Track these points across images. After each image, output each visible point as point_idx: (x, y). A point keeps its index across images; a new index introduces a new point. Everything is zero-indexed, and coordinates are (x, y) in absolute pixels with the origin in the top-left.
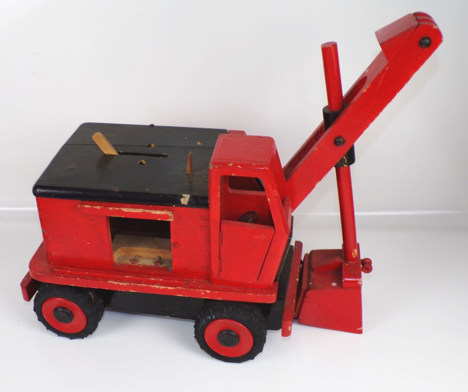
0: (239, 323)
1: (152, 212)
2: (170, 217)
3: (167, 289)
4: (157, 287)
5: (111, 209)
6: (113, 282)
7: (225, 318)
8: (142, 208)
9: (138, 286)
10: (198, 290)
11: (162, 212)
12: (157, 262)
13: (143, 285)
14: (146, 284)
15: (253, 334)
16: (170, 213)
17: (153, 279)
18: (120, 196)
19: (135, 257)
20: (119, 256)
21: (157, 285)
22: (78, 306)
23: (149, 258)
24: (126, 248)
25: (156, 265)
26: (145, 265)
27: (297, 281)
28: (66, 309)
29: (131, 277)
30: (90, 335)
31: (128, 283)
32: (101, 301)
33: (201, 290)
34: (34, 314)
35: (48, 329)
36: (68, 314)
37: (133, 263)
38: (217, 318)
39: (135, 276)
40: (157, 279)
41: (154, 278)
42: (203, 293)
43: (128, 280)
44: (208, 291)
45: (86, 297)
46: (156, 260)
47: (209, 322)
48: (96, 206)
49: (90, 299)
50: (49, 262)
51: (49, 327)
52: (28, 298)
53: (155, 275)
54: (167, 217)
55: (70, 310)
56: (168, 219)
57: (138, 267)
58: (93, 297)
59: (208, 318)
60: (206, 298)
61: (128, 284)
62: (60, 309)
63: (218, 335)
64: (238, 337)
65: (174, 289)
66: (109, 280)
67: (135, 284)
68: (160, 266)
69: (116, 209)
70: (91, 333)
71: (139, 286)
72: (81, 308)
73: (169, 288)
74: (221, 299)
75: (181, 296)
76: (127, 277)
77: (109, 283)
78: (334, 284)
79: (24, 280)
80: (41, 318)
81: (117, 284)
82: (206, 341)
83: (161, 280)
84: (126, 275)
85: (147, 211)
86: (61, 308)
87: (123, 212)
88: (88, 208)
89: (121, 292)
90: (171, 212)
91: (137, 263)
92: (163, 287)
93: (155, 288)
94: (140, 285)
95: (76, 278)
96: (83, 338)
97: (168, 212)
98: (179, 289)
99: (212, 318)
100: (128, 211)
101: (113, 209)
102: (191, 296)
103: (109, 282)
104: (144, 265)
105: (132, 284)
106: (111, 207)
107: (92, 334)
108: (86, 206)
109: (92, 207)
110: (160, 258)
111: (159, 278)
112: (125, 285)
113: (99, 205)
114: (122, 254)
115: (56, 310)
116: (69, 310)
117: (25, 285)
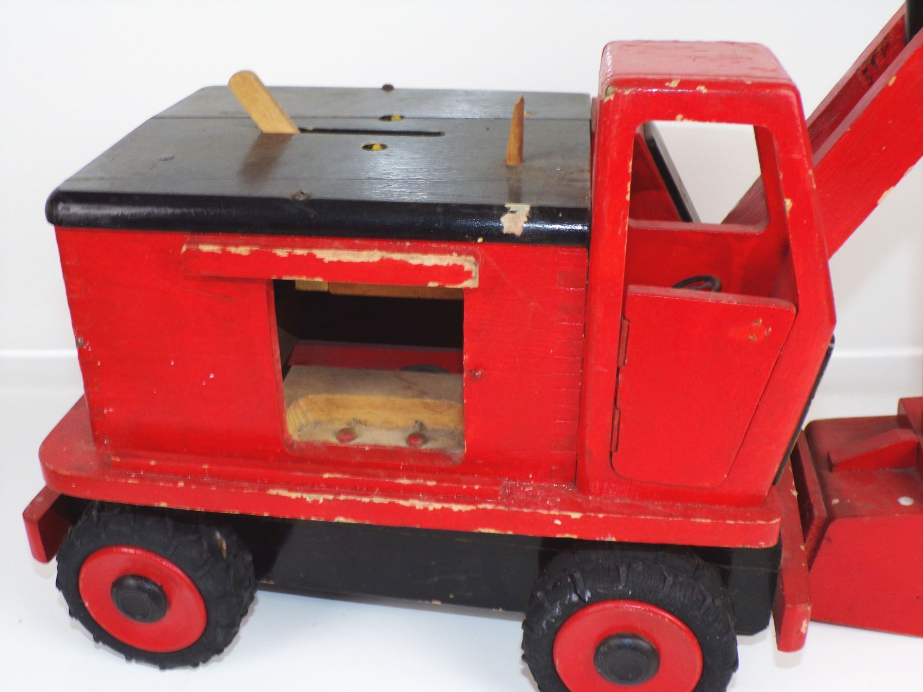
0: (663, 613)
1: (413, 258)
2: (468, 275)
3: (450, 511)
4: (419, 504)
5: (282, 253)
6: (284, 493)
7: (623, 597)
8: (381, 249)
9: (360, 502)
10: (545, 512)
11: (443, 257)
12: (412, 438)
13: (377, 500)
14: (386, 496)
15: (701, 645)
16: (469, 261)
17: (405, 481)
18: (313, 214)
19: (349, 424)
20: (303, 421)
21: (419, 499)
22: (182, 569)
23: (387, 425)
24: (321, 398)
25: (411, 445)
26: (380, 446)
27: (793, 496)
28: (147, 579)
29: (338, 476)
30: (216, 657)
31: (330, 493)
32: (249, 558)
33: (554, 512)
34: (58, 595)
35: (97, 639)
36: (151, 594)
37: (342, 441)
38: (597, 599)
39: (351, 474)
40: (420, 481)
41: (408, 477)
42: (558, 522)
43: (330, 486)
44: (576, 515)
45: (205, 544)
46: (411, 431)
47: (571, 612)
48: (237, 245)
49: (215, 550)
50: (97, 440)
51: (101, 635)
52: (43, 553)
53: (410, 471)
54: (458, 273)
55: (159, 584)
56: (460, 282)
57: (360, 450)
58: (224, 546)
59: (570, 598)
60: (567, 536)
61: (331, 497)
62: (132, 582)
63: (597, 650)
64: (655, 653)
65: (472, 511)
66: (274, 488)
67: (351, 497)
68: (424, 447)
69: (299, 252)
70: (219, 651)
71: (364, 503)
72: (189, 577)
73: (456, 508)
74: (614, 539)
75: (492, 531)
76: (326, 476)
77: (272, 496)
78: (905, 501)
79: (33, 503)
80: (77, 610)
81: (297, 498)
82: (557, 669)
83: (431, 483)
84: (325, 472)
85: (397, 256)
86: (134, 576)
87: (321, 260)
88: (212, 254)
89: (308, 522)
90: (472, 259)
91: (353, 438)
92: (438, 506)
93: (413, 508)
94: (366, 500)
95: (176, 483)
96: (195, 665)
97: (463, 257)
98: (485, 510)
99: (581, 598)
100: (335, 259)
101: (290, 254)
102: (521, 532)
103: (273, 492)
104: (375, 446)
105: (342, 497)
106: (282, 247)
107: (222, 655)
108: (206, 248)
109: (223, 250)
110: (422, 425)
111: (425, 480)
112: (321, 501)
113: (246, 244)
114: (311, 417)
115: (118, 584)
116: (155, 584)
117: (36, 517)
